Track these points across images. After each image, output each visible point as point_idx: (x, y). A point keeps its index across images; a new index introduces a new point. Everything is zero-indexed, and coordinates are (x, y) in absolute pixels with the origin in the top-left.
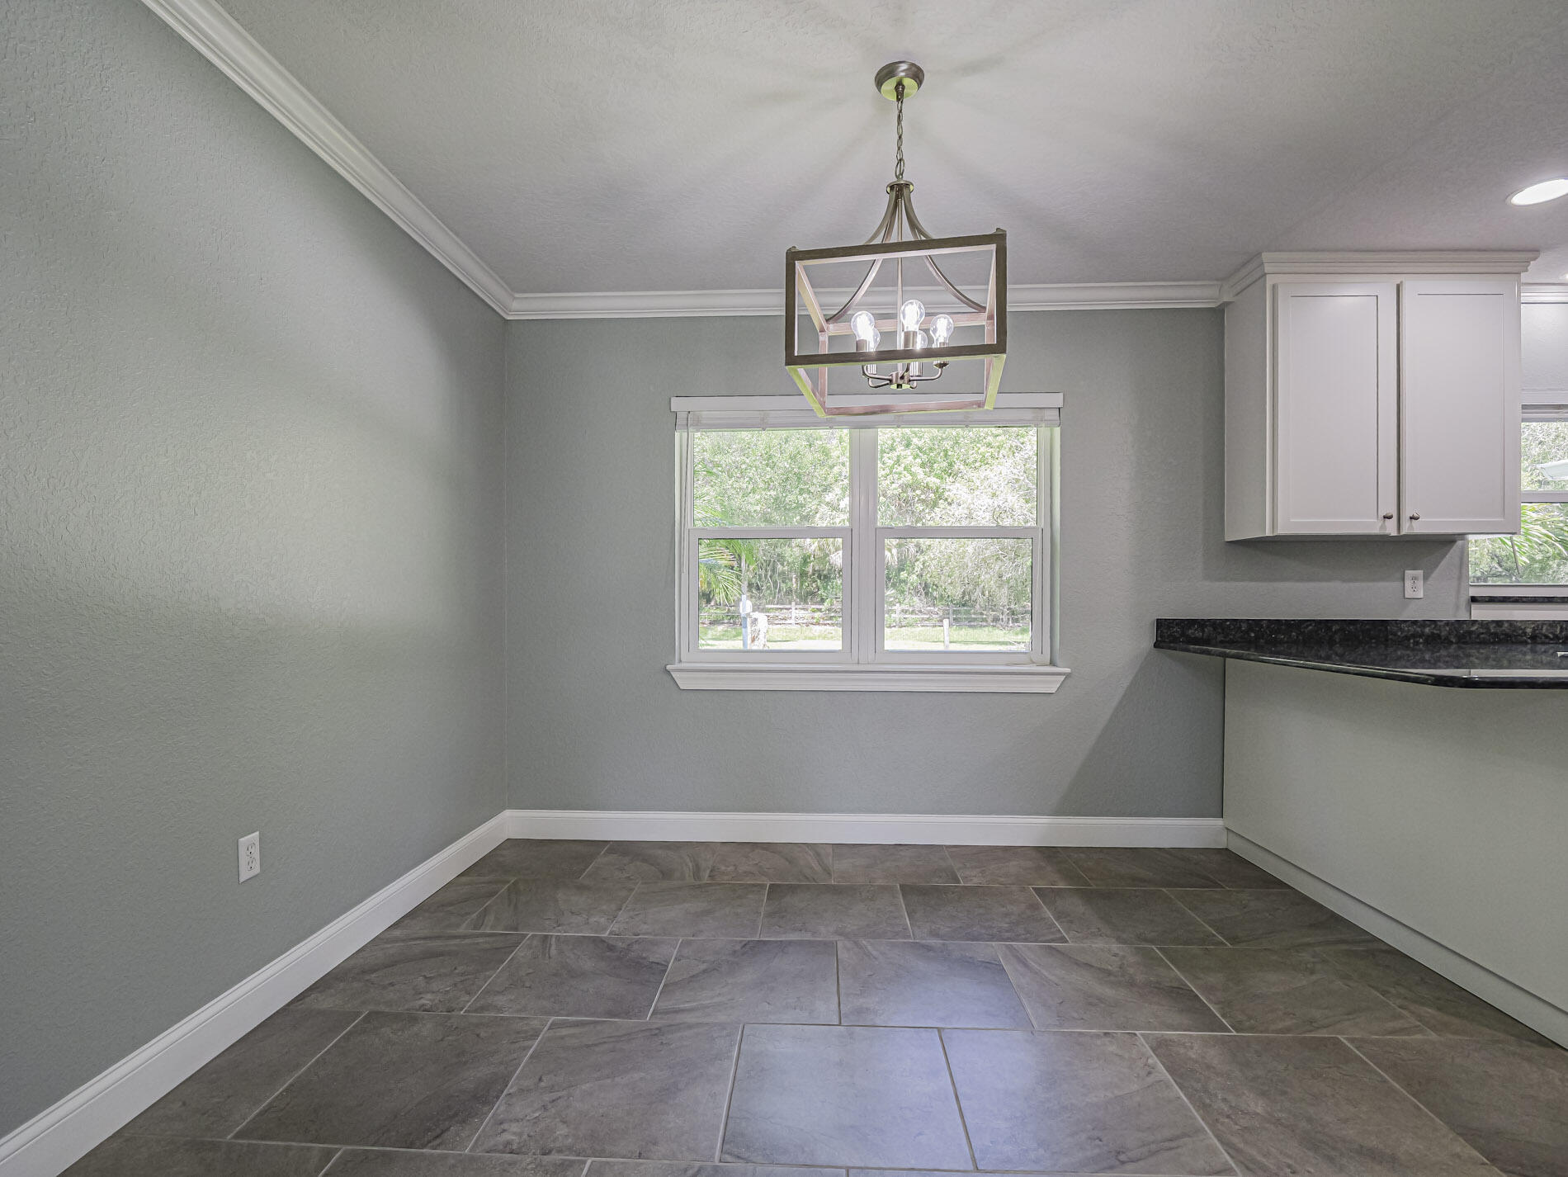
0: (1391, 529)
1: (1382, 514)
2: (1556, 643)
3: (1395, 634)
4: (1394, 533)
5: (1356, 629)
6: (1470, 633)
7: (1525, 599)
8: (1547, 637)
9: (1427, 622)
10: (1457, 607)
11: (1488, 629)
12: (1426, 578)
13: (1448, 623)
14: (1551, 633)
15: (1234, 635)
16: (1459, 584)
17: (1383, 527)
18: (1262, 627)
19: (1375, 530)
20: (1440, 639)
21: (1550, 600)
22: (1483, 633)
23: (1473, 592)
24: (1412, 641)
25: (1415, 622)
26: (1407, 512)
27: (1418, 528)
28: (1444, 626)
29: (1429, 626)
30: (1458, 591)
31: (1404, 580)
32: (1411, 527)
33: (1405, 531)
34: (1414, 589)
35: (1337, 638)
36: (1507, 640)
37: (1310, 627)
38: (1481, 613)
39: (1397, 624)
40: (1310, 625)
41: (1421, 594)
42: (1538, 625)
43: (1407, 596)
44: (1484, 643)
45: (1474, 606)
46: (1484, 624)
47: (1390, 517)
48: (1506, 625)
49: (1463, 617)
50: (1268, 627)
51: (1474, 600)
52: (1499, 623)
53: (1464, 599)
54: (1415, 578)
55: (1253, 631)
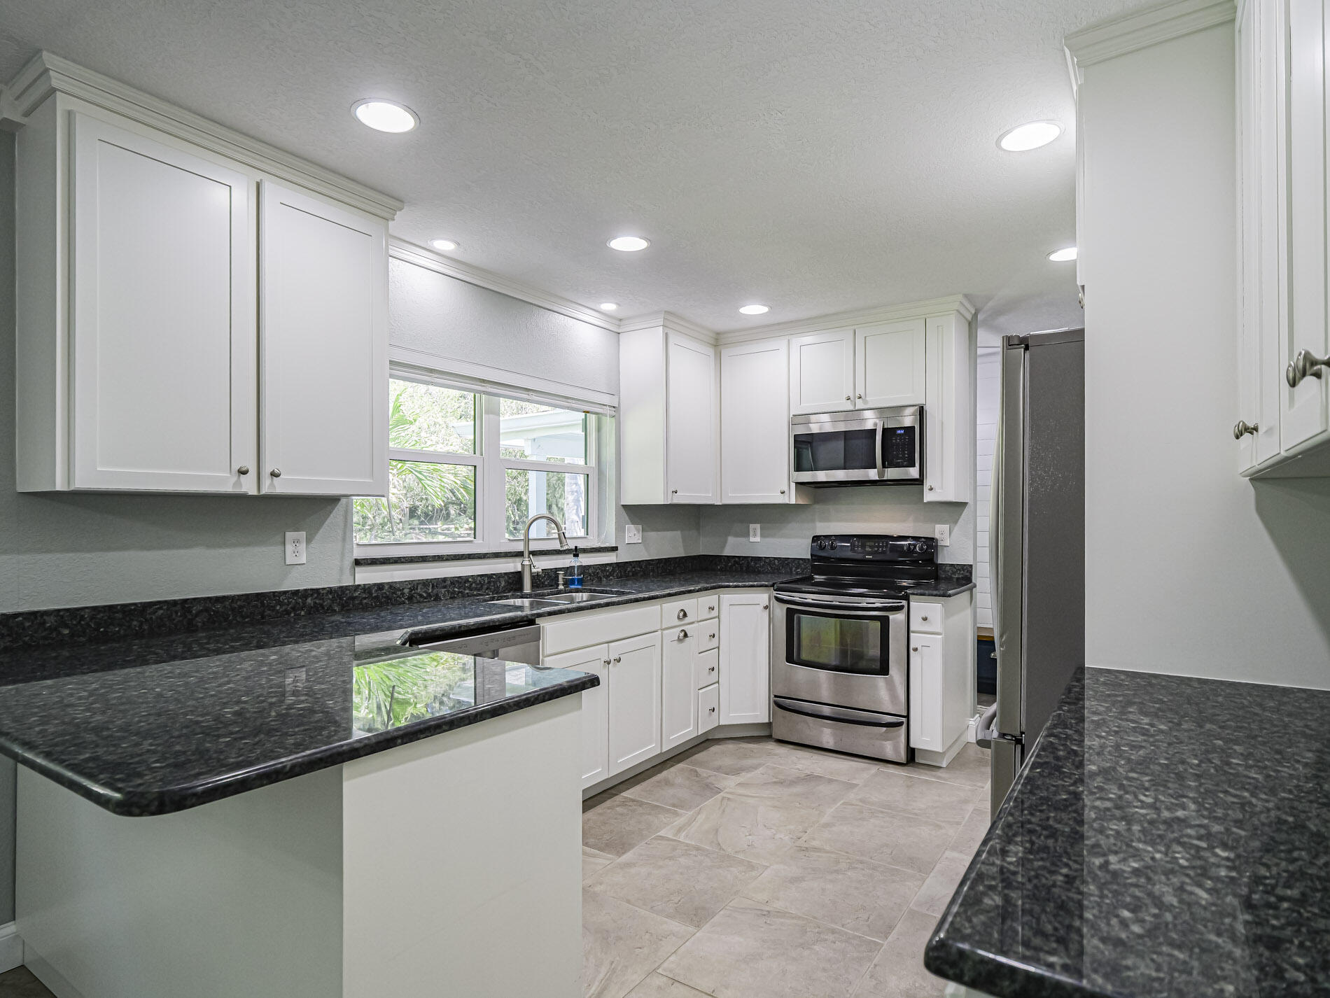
0: (248, 486)
1: (236, 467)
2: (429, 601)
3: (273, 608)
4: (253, 491)
5: (225, 607)
6: (354, 598)
7: (403, 560)
8: (421, 596)
9: (309, 592)
10: (341, 570)
11: (370, 593)
12: (309, 541)
13: (330, 590)
14: (425, 592)
15: (32, 636)
16: (344, 547)
17: (238, 483)
18: (82, 618)
19: (228, 488)
20: (323, 608)
21: (423, 559)
22: (365, 598)
23: (359, 554)
24: (292, 615)
25: (296, 593)
26: (267, 469)
27: (280, 487)
28: (327, 594)
29: (312, 595)
30: (343, 555)
31: (284, 543)
32: (272, 485)
33: (265, 490)
34: (296, 555)
35: (199, 621)
36: (388, 603)
37: (161, 612)
38: (366, 577)
39: (274, 596)
40: (160, 608)
41: (303, 560)
42: (414, 585)
43: (288, 563)
44: (365, 608)
45: (358, 569)
46: (367, 589)
47: (245, 473)
48: (387, 587)
49: (347, 582)
50: (92, 618)
51: (358, 562)
52: (380, 586)
53: (349, 562)
54: (296, 542)
55: (66, 626)
